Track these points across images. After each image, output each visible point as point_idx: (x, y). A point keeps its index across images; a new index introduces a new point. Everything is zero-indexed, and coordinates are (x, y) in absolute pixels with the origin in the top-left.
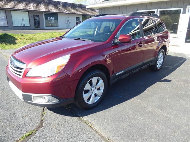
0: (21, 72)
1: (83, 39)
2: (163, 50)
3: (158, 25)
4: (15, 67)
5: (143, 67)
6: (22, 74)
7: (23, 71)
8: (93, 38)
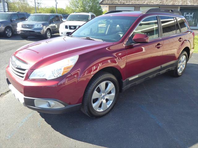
0: (23, 74)
1: (92, 39)
2: (185, 53)
3: (180, 24)
4: (17, 68)
5: (161, 72)
6: (24, 75)
7: (26, 72)
8: (104, 38)
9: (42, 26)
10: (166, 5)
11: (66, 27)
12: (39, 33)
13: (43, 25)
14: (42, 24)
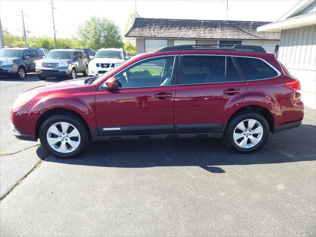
9: (67, 65)
10: (204, 38)
11: (98, 65)
12: (65, 72)
13: (69, 63)
14: (67, 62)
